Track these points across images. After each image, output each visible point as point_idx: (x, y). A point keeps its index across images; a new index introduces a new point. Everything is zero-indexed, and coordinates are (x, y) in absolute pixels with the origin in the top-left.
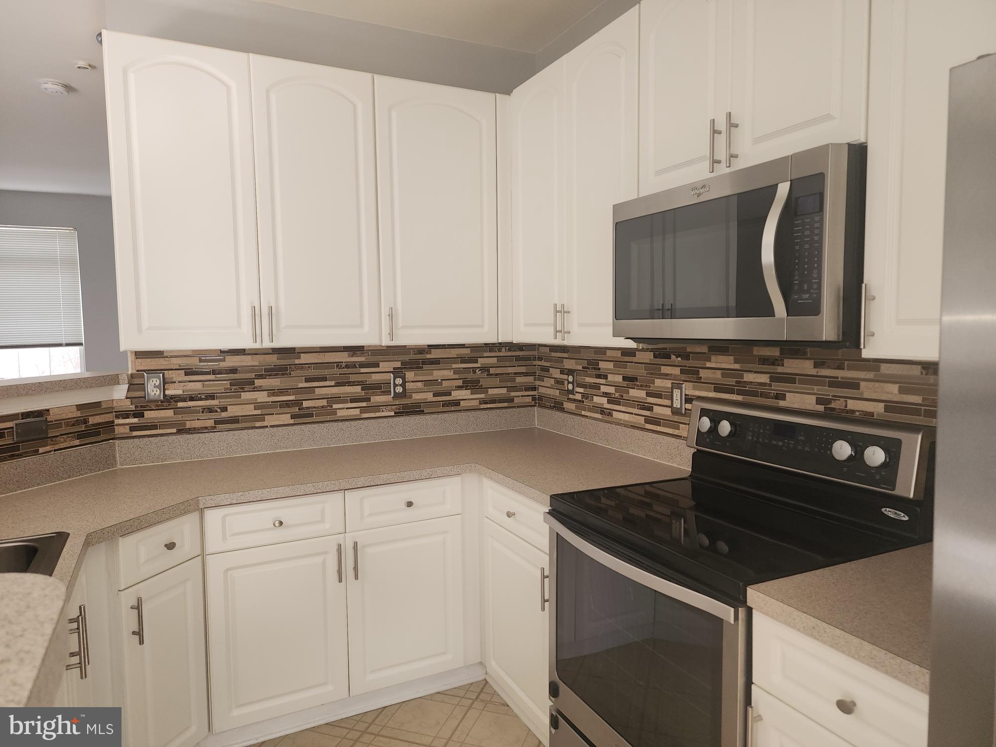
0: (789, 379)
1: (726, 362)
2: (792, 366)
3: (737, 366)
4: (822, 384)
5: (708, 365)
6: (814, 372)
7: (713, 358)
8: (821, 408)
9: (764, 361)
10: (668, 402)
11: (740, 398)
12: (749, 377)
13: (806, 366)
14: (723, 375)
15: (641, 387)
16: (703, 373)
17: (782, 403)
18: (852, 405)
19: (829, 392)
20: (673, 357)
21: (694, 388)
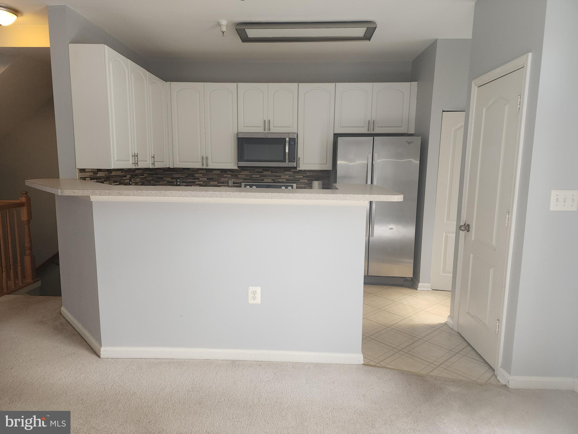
0: (265, 176)
1: (247, 173)
2: (265, 173)
3: (250, 174)
4: (273, 176)
5: (241, 174)
6: (271, 174)
7: (242, 172)
8: (273, 181)
9: (258, 172)
10: (227, 184)
11: (251, 181)
12: (253, 176)
13: (269, 173)
14: (246, 176)
15: (215, 181)
16: (239, 176)
17: (263, 181)
18: (279, 180)
19: (274, 178)
20: (228, 172)
21: (236, 180)
